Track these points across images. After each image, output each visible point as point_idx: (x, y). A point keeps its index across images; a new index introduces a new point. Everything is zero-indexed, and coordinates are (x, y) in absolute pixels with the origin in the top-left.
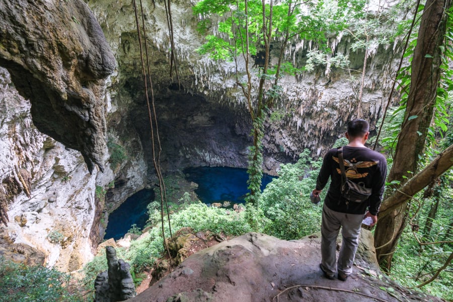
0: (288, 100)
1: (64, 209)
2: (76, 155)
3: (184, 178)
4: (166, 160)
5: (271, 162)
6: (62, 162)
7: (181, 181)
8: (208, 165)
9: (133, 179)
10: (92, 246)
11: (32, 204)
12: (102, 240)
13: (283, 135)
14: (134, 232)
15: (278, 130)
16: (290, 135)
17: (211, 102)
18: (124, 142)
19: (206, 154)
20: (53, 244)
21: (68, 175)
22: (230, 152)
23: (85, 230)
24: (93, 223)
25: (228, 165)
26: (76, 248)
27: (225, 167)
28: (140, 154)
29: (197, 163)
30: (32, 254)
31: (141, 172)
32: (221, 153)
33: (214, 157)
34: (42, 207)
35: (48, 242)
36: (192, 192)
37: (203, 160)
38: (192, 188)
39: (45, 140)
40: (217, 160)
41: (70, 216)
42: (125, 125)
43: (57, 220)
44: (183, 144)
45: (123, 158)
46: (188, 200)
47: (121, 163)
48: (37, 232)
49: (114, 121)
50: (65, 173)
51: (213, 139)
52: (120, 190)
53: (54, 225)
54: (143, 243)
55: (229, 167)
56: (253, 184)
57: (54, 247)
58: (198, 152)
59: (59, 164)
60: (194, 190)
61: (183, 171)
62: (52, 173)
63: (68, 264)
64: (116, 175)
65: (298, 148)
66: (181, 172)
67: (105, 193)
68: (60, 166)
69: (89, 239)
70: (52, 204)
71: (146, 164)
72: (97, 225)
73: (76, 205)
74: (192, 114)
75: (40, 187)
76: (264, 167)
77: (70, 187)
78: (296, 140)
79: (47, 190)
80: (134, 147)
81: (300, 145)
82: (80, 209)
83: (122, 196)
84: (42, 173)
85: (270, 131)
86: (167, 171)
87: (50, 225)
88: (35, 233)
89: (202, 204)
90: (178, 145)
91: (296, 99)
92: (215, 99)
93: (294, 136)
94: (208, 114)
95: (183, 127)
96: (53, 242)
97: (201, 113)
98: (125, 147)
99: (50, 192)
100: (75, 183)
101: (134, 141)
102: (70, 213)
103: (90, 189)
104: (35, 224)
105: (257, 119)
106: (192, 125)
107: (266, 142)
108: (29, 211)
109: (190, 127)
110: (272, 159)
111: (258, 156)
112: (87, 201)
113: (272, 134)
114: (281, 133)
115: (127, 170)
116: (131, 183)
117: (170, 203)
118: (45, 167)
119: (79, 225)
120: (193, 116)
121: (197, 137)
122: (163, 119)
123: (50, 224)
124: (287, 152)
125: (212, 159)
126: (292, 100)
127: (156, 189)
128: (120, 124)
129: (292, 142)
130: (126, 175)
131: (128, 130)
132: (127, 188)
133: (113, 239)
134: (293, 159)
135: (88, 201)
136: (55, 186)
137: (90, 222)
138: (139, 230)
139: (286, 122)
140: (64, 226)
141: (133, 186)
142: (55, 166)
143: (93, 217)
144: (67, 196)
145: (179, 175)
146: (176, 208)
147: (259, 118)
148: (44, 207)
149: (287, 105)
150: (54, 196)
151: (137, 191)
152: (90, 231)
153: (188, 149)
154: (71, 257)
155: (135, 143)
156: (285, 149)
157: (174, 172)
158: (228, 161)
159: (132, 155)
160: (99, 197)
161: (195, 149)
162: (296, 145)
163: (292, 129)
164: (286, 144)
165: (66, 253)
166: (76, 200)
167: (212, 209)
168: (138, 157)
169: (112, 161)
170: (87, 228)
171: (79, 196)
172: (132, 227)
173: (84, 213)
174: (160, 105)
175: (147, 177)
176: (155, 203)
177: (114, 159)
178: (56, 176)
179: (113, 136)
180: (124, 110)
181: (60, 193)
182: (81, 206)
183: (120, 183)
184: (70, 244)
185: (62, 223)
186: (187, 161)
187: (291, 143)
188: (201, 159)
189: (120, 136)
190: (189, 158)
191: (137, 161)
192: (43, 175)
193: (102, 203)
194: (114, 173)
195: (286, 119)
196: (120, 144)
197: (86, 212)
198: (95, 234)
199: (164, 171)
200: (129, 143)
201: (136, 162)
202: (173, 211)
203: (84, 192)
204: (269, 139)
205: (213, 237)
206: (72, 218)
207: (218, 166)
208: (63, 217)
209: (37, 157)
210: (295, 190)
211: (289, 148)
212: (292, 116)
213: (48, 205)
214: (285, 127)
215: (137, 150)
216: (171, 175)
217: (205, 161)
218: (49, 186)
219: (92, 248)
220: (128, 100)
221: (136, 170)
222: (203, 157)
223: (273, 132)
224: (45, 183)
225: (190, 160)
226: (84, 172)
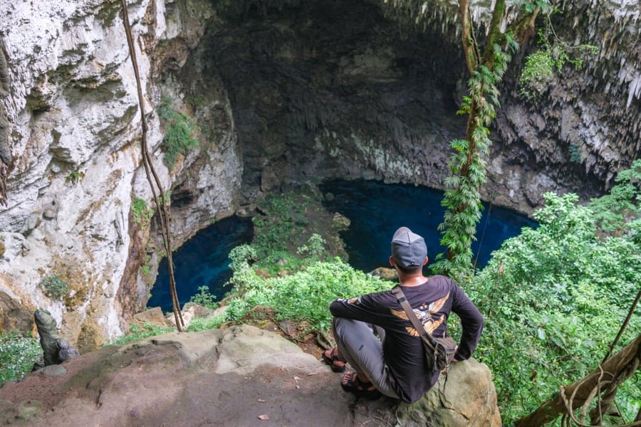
0: (612, 18)
1: (71, 236)
2: (91, 128)
3: (320, 203)
4: (284, 157)
5: (540, 186)
6: (65, 142)
7: (313, 209)
8: (379, 178)
9: (211, 192)
10: (123, 316)
11: (14, 218)
12: (142, 308)
13: (585, 116)
14: (202, 302)
15: (571, 103)
16: (603, 120)
17: (397, 21)
18: (194, 109)
19: (377, 151)
20: (49, 300)
21: (78, 168)
22: (435, 152)
23: (109, 282)
24: (125, 270)
25: (427, 183)
26: (92, 313)
27: (421, 186)
28: (229, 137)
29: (354, 171)
30: (12, 310)
31: (228, 179)
32: (413, 150)
33: (395, 160)
34: (32, 226)
35: (41, 294)
36: (334, 235)
37: (369, 165)
38: (336, 228)
39: (29, 93)
40: (403, 169)
41: (81, 250)
42: (199, 71)
43: (57, 256)
44: (324, 122)
45: (189, 143)
46: (318, 254)
47: (186, 155)
48: (23, 272)
49: (174, 59)
50: (73, 163)
51: (398, 116)
52: (183, 212)
53: (53, 264)
54: (213, 326)
55: (431, 188)
56: (453, 234)
57: (51, 305)
58: (359, 145)
59: (60, 145)
60: (339, 232)
61: (320, 186)
62: (48, 161)
63: (76, 341)
64: (174, 179)
65: (622, 155)
66: (313, 188)
67: (151, 214)
68: (61, 149)
69: (117, 302)
70: (49, 222)
71: (240, 161)
72: (133, 277)
73: (93, 230)
74: (351, 50)
75: (27, 187)
76: (520, 196)
77: (82, 194)
78: (619, 135)
79: (41, 195)
80: (216, 121)
81: (630, 148)
82: (101, 239)
83: (188, 226)
84: (29, 161)
85: (547, 105)
86: (283, 183)
87: (45, 263)
88: (19, 274)
89: (343, 265)
90: (314, 124)
91: (635, 18)
92: (406, 12)
93: (614, 122)
94: (389, 51)
95: (327, 82)
96: (50, 295)
97: (373, 48)
98: (196, 119)
99: (47, 200)
100: (90, 186)
101: (217, 108)
102: (81, 245)
103: (118, 202)
104: (20, 257)
105: (480, 70)
106: (347, 77)
107: (533, 132)
108: (10, 231)
109: (345, 82)
110: (544, 179)
111: (473, 167)
112: (112, 226)
113: (551, 114)
114: (578, 112)
115: (198, 172)
116: (206, 201)
117: (283, 254)
118: (33, 148)
119: (97, 271)
120: (352, 56)
121: (360, 107)
122: (282, 59)
123: (46, 260)
124: (588, 165)
125: (391, 165)
126: (622, 18)
127: (258, 218)
128: (185, 67)
129: (607, 137)
130: (196, 181)
131: (207, 81)
132: (198, 210)
133: (159, 308)
134: (604, 183)
135: (116, 227)
136: (55, 188)
137: (119, 268)
138: (214, 300)
139: (596, 83)
140: (69, 268)
141: (211, 207)
142: (53, 147)
143: (125, 260)
144: (78, 212)
145: (310, 193)
146: (293, 266)
147: (486, 69)
148: (36, 227)
149: (607, 33)
150: (53, 207)
151: (219, 218)
152: (118, 286)
153: (335, 135)
154: (83, 329)
155: (220, 112)
156: (584, 155)
157: (299, 187)
158: (429, 173)
159: (210, 140)
160: (139, 221)
161: (353, 136)
162: (619, 148)
163: (612, 103)
164: (589, 141)
165: (74, 320)
166: (93, 222)
167: (367, 279)
168: (224, 145)
169: (167, 148)
170: (113, 280)
171: (98, 213)
172: (200, 292)
173: (108, 249)
174: (277, 25)
175: (241, 191)
176: (244, 250)
177: (171, 143)
178: (56, 169)
179: (171, 94)
180: (193, 33)
181: (66, 203)
182: (102, 234)
183: (182, 197)
184: (82, 305)
185: (67, 263)
186: (331, 162)
187: (603, 141)
188: (363, 162)
189: (187, 94)
190: (337, 158)
191: (222, 153)
192: (31, 164)
193: (144, 234)
194: (170, 174)
195: (599, 73)
196: (185, 112)
197: (111, 248)
198: (129, 293)
199: (277, 181)
200: (206, 111)
201: (218, 155)
202: (285, 272)
203: (107, 208)
204: (542, 125)
205: (311, 335)
206: (85, 256)
207: (405, 182)
208: (68, 251)
209: (18, 127)
210: (576, 264)
211: (596, 154)
212: (617, 66)
213: (42, 224)
214: (593, 96)
215: (222, 129)
216: (292, 192)
217: (372, 167)
218: (44, 188)
219: (121, 318)
220: (204, 12)
221: (217, 174)
222: (369, 157)
223: (554, 109)
224: (36, 181)
225: (339, 161)
226: (108, 166)
